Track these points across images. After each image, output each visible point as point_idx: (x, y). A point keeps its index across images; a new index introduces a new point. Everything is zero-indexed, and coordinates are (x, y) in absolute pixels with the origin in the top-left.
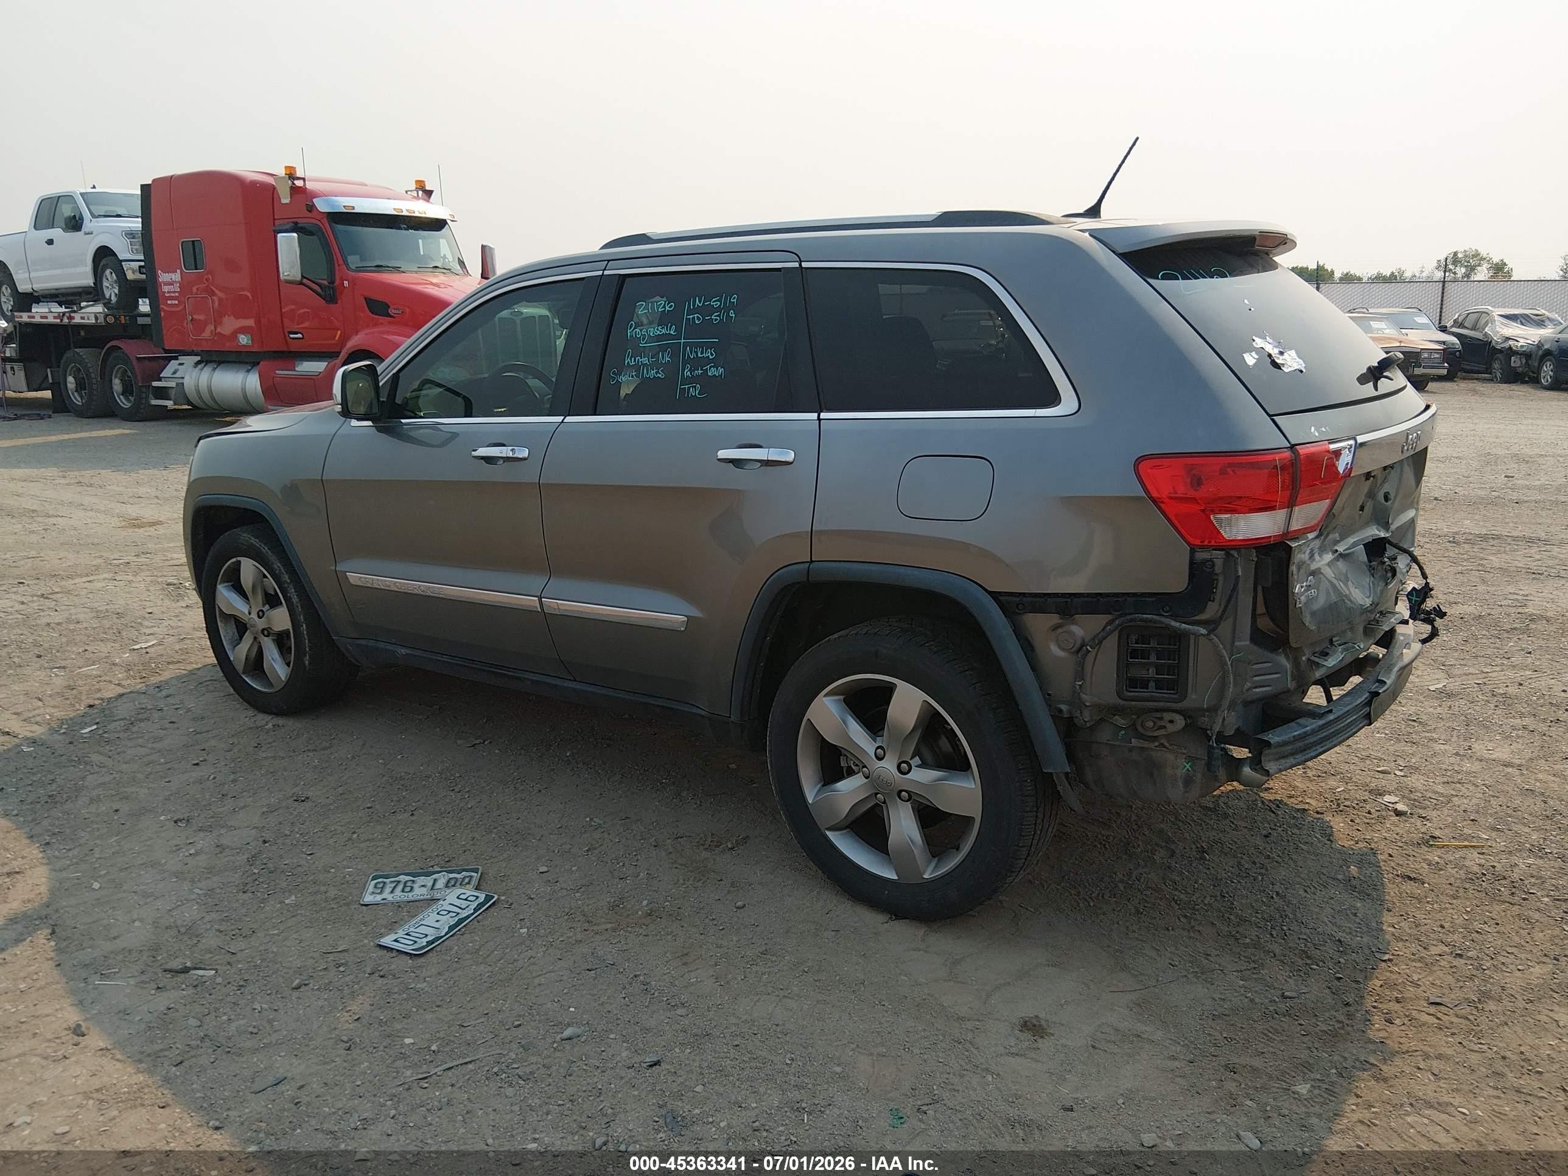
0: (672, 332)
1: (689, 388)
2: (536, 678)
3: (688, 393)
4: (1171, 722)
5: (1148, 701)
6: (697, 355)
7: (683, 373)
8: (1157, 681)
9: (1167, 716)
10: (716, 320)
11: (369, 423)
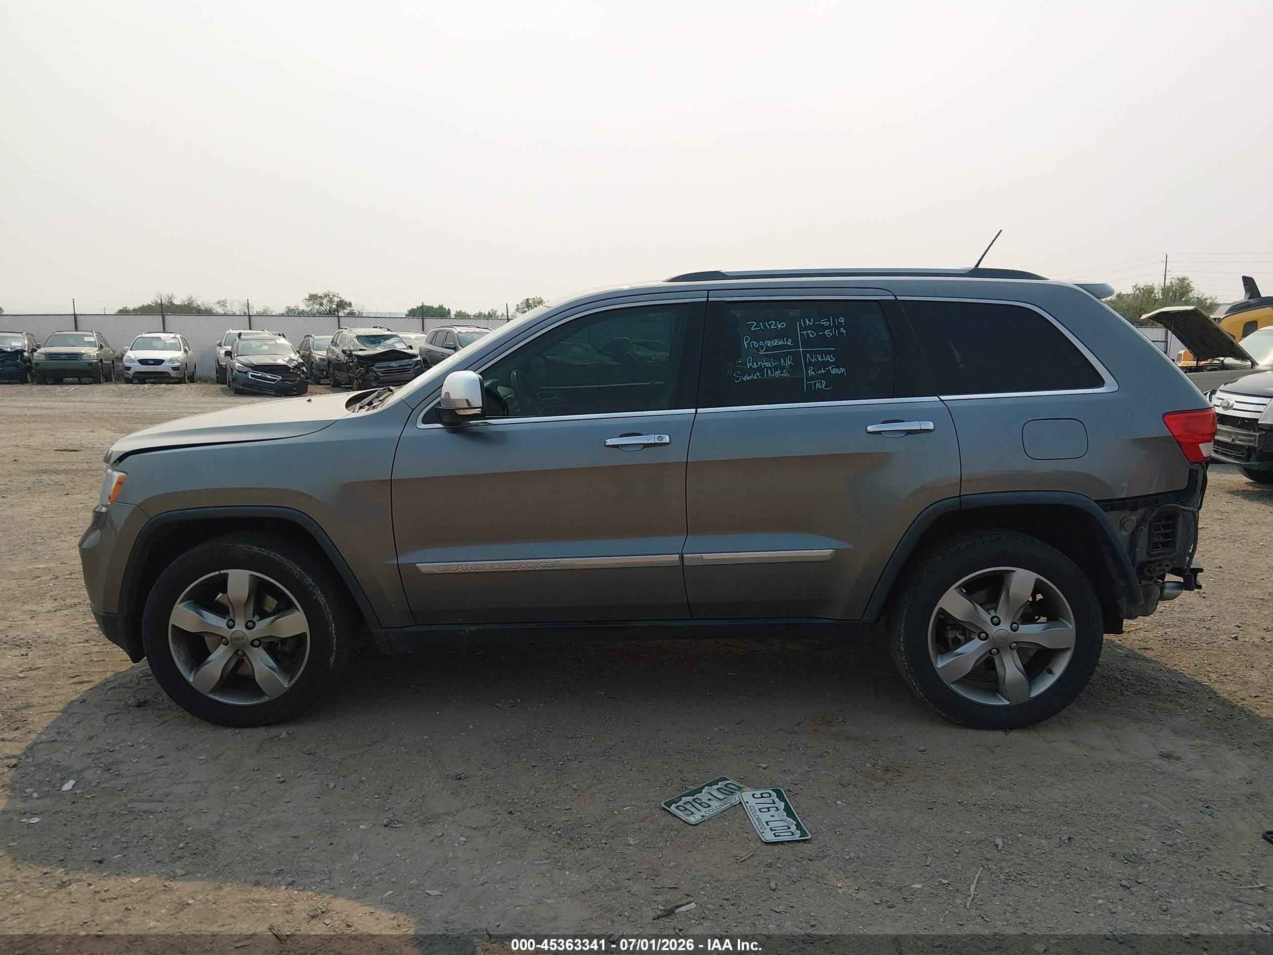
0: (789, 344)
1: (815, 384)
2: (647, 624)
3: (815, 387)
4: (1167, 566)
5: (1159, 556)
6: (818, 359)
7: (807, 373)
8: (1162, 543)
9: (1165, 563)
10: (829, 335)
11: (439, 426)
